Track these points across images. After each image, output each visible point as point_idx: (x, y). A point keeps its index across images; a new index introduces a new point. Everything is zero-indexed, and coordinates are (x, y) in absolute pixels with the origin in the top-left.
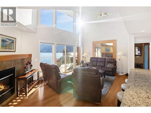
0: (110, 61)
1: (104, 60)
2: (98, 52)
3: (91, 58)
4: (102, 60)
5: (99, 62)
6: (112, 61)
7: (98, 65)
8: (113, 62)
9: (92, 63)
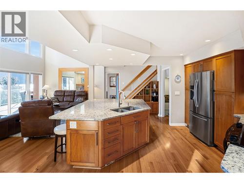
0: (81, 93)
1: (73, 94)
2: (69, 83)
3: (56, 92)
4: (70, 94)
5: (67, 96)
6: (83, 94)
7: (65, 100)
8: (83, 96)
9: (57, 99)
